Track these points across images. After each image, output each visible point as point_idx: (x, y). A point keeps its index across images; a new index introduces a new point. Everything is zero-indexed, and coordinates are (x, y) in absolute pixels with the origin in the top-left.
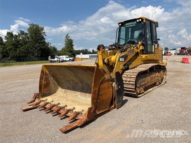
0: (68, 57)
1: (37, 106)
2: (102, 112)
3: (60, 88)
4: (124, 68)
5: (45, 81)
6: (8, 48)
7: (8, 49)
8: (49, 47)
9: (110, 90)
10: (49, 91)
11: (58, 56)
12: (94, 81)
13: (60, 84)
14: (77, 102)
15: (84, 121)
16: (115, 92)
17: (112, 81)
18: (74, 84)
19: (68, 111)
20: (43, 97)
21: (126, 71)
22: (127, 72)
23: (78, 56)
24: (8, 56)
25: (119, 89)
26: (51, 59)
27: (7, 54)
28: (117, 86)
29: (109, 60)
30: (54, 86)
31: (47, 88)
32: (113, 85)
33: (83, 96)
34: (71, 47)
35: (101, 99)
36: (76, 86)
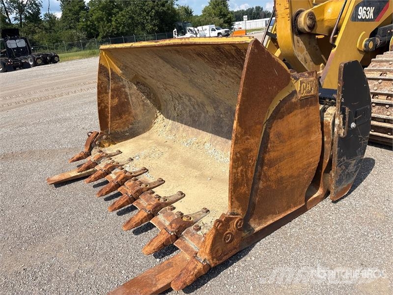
0: (214, 28)
1: (91, 170)
2: (276, 219)
3: (161, 117)
4: (371, 45)
5: (113, 97)
6: (94, 17)
7: (95, 19)
8: (175, 6)
9: (312, 139)
10: (130, 126)
11: (192, 28)
12: (240, 109)
13: (162, 104)
14: (196, 166)
15: (195, 268)
16: (332, 144)
17: (324, 99)
18: (194, 108)
19: (156, 207)
20: (112, 141)
21: (379, 57)
22: (384, 59)
23: (237, 25)
24: (97, 35)
25: (350, 131)
26: (178, 36)
27: (95, 29)
28: (344, 124)
29: (317, 19)
30: (144, 110)
31: (124, 117)
32: (328, 119)
33: (218, 147)
34: (223, 4)
35: (273, 178)
36: (200, 113)
